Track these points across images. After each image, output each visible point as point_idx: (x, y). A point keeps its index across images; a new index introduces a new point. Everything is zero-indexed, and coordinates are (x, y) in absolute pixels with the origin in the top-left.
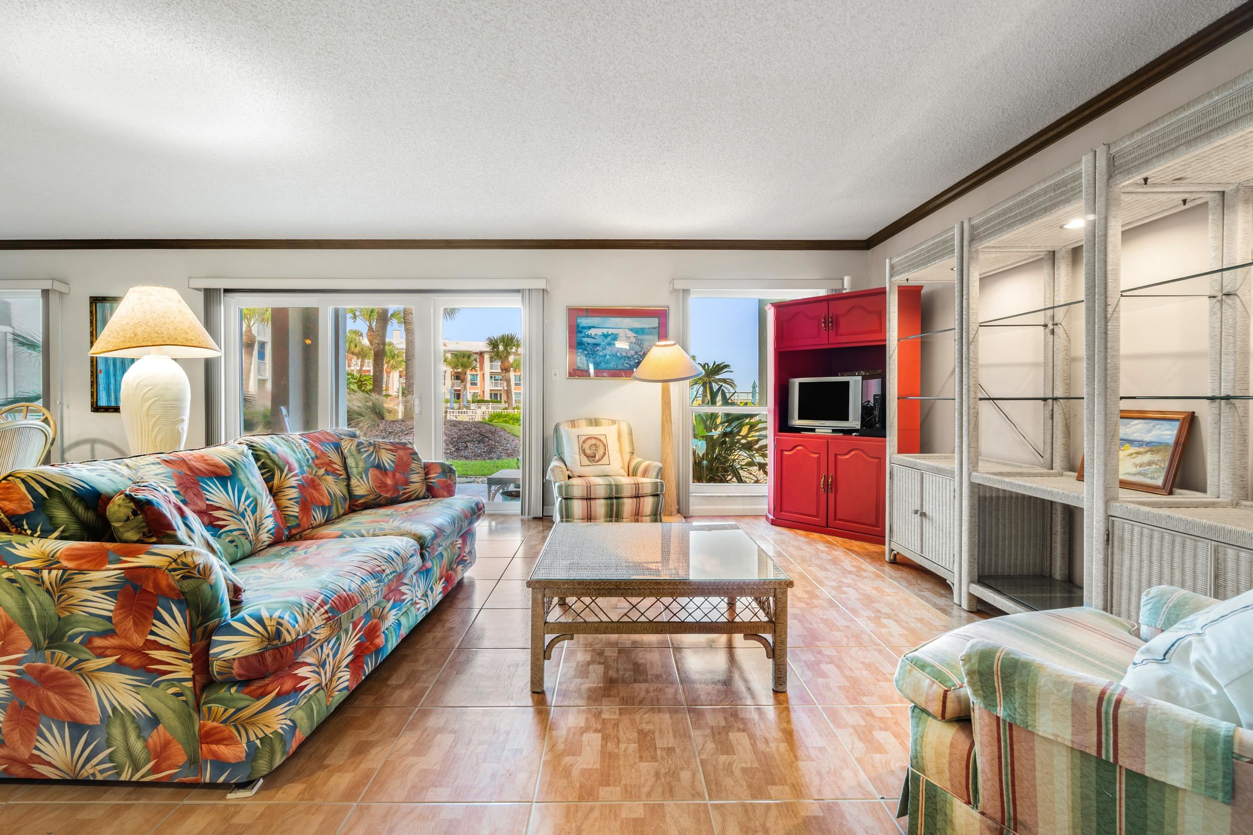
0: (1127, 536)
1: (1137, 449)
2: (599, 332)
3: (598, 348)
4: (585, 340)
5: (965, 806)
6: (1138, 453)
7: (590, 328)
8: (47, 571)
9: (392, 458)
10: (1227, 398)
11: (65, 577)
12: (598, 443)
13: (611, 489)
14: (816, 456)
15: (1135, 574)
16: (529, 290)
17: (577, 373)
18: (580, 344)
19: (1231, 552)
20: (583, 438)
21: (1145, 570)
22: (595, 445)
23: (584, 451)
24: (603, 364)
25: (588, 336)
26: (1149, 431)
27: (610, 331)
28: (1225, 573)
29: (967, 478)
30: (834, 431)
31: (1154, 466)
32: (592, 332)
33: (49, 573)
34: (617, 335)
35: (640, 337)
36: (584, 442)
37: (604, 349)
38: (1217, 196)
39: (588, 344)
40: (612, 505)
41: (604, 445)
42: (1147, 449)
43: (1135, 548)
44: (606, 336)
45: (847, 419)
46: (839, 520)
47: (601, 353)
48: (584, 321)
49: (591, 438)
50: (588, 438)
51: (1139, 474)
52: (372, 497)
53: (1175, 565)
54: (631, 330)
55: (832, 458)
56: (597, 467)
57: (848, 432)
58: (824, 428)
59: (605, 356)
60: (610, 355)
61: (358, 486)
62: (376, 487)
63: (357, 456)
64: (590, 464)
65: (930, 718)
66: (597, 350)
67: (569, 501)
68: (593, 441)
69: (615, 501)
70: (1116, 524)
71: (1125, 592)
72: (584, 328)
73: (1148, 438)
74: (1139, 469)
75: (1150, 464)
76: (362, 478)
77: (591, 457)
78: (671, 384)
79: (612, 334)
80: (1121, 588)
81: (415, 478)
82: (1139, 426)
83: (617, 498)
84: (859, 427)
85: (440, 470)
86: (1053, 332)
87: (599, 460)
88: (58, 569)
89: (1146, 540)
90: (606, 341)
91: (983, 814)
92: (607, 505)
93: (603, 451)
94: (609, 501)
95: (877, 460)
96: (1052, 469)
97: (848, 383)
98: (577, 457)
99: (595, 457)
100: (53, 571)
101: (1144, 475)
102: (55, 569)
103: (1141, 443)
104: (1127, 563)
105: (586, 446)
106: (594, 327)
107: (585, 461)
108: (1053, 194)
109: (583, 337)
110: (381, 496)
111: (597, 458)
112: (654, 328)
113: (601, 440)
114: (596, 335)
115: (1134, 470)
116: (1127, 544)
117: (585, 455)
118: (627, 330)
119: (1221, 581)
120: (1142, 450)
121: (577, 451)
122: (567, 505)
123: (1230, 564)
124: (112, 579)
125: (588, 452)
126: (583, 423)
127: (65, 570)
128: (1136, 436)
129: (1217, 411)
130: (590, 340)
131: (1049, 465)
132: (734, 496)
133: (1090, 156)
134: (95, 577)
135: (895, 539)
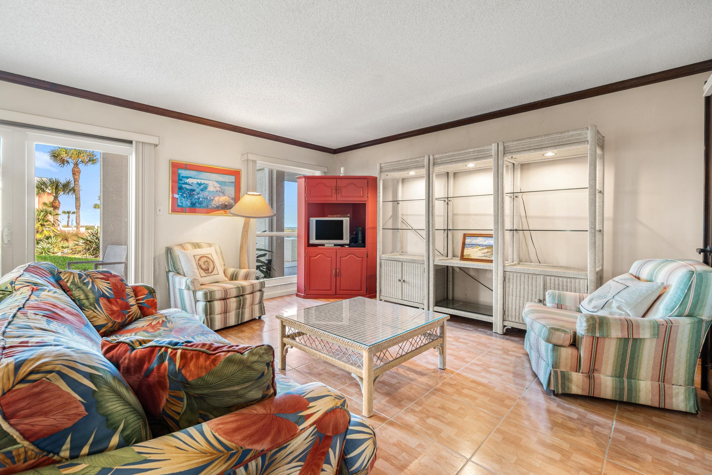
0: (511, 277)
1: (482, 248)
2: (195, 181)
3: (194, 193)
4: (184, 186)
5: (576, 373)
6: (482, 249)
7: (188, 178)
8: (242, 469)
9: (108, 286)
10: (516, 230)
11: (267, 463)
12: (208, 260)
13: (240, 290)
14: (330, 259)
15: (514, 290)
16: (143, 143)
17: (176, 208)
18: (180, 188)
19: (548, 278)
20: (198, 257)
21: (518, 288)
22: (207, 261)
23: (200, 266)
24: (197, 204)
25: (186, 183)
26: (485, 241)
27: (203, 181)
28: (546, 284)
29: (432, 263)
30: (335, 245)
31: (489, 253)
32: (190, 181)
33: (246, 468)
34: (207, 184)
35: (223, 187)
36: (199, 260)
37: (198, 194)
38: (512, 165)
39: (186, 189)
40: (240, 301)
41: (212, 261)
42: (486, 247)
43: (514, 281)
44: (200, 184)
45: (342, 239)
46: (343, 290)
47: (196, 197)
48: (183, 173)
49: (203, 257)
50: (201, 257)
51: (484, 256)
52: (110, 325)
53: (529, 284)
54: (217, 182)
55: (338, 258)
56: (211, 277)
57: (342, 245)
58: (329, 243)
59: (199, 198)
60: (202, 198)
61: (95, 317)
62: (109, 315)
63: (84, 287)
64: (207, 275)
65: (561, 348)
66: (193, 194)
67: (212, 303)
68: (205, 259)
69: (241, 298)
70: (507, 274)
71: (511, 297)
72: (183, 177)
73: (485, 243)
74: (484, 255)
75: (488, 252)
76: (96, 308)
77: (206, 270)
78: (252, 219)
79: (204, 184)
80: (509, 296)
81: (132, 301)
82: (481, 239)
83: (242, 296)
84: (348, 243)
85: (146, 292)
86: (448, 203)
87: (212, 272)
88: (254, 457)
89: (518, 278)
90: (200, 188)
91: (582, 373)
92: (237, 301)
93: (213, 265)
94: (238, 298)
95: (361, 259)
96: (447, 257)
97: (342, 221)
98: (196, 271)
99: (208, 270)
100: (249, 464)
101: (486, 256)
102: (251, 460)
103: (483, 246)
104: (511, 287)
105: (201, 263)
106: (191, 177)
107: (203, 273)
108: (477, 154)
109: (183, 184)
110: (115, 322)
111: (210, 270)
112: (232, 182)
113: (209, 258)
114: (192, 183)
115: (482, 255)
116: (511, 280)
117: (202, 269)
118: (214, 182)
119: (545, 287)
120: (484, 248)
121: (195, 266)
122: (210, 306)
123: (548, 281)
124: (310, 438)
125: (204, 267)
126: (189, 246)
127: (263, 454)
128: (480, 243)
129: (512, 234)
130: (188, 187)
131: (446, 256)
132: (277, 286)
133: (496, 144)
134: (296, 445)
135: (383, 294)
